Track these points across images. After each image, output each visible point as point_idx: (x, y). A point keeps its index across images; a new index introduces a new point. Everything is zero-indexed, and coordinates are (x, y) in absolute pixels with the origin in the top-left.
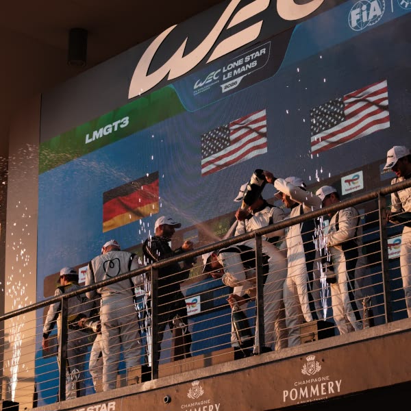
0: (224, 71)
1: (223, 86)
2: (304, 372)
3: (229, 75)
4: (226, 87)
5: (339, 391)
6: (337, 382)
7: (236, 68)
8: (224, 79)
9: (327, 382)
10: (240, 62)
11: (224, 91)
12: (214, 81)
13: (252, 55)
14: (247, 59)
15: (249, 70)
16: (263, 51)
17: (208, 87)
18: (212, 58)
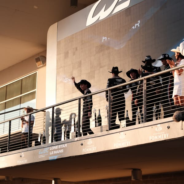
9: (126, 141)
18: (114, 12)
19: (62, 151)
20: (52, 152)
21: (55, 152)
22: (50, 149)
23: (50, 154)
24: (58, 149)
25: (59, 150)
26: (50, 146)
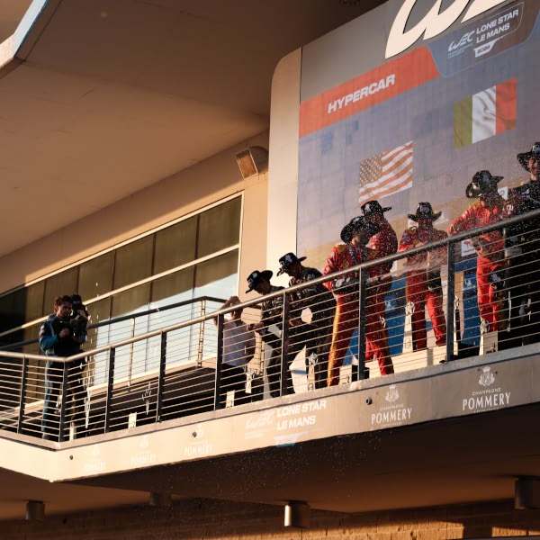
1: (476, 50)
3: (483, 38)
4: (479, 51)
7: (490, 30)
8: (478, 42)
10: (493, 24)
11: (477, 55)
12: (468, 43)
13: (505, 16)
14: (501, 20)
15: (502, 33)
16: (516, 12)
17: (461, 50)
19: (311, 420)
20: (285, 423)
21: (293, 424)
22: (279, 415)
23: (279, 429)
24: (302, 415)
25: (305, 419)
26: (278, 406)
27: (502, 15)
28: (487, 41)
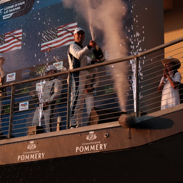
0: (5, 9)
1: (4, 16)
2: (28, 148)
3: (7, 12)
4: (5, 17)
5: (43, 157)
6: (42, 153)
7: (11, 9)
8: (5, 13)
9: (38, 153)
10: (12, 6)
11: (4, 19)
13: (18, 4)
14: (16, 5)
15: (16, 10)
16: (24, 3)
27: (17, 3)
28: (9, 13)
